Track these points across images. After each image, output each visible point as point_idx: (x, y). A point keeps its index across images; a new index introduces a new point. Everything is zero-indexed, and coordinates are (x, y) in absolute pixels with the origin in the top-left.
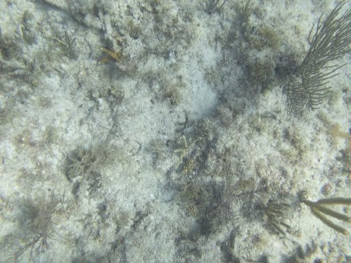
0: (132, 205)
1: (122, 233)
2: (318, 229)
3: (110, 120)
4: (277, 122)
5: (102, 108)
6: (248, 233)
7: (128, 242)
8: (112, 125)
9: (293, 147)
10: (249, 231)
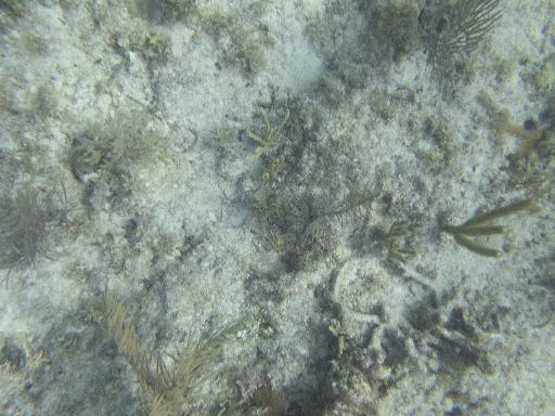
0: (179, 225)
1: (162, 265)
2: (462, 272)
3: (148, 90)
4: (416, 106)
5: (133, 69)
6: (358, 273)
7: (171, 278)
8: (150, 99)
9: (436, 147)
10: (359, 270)
